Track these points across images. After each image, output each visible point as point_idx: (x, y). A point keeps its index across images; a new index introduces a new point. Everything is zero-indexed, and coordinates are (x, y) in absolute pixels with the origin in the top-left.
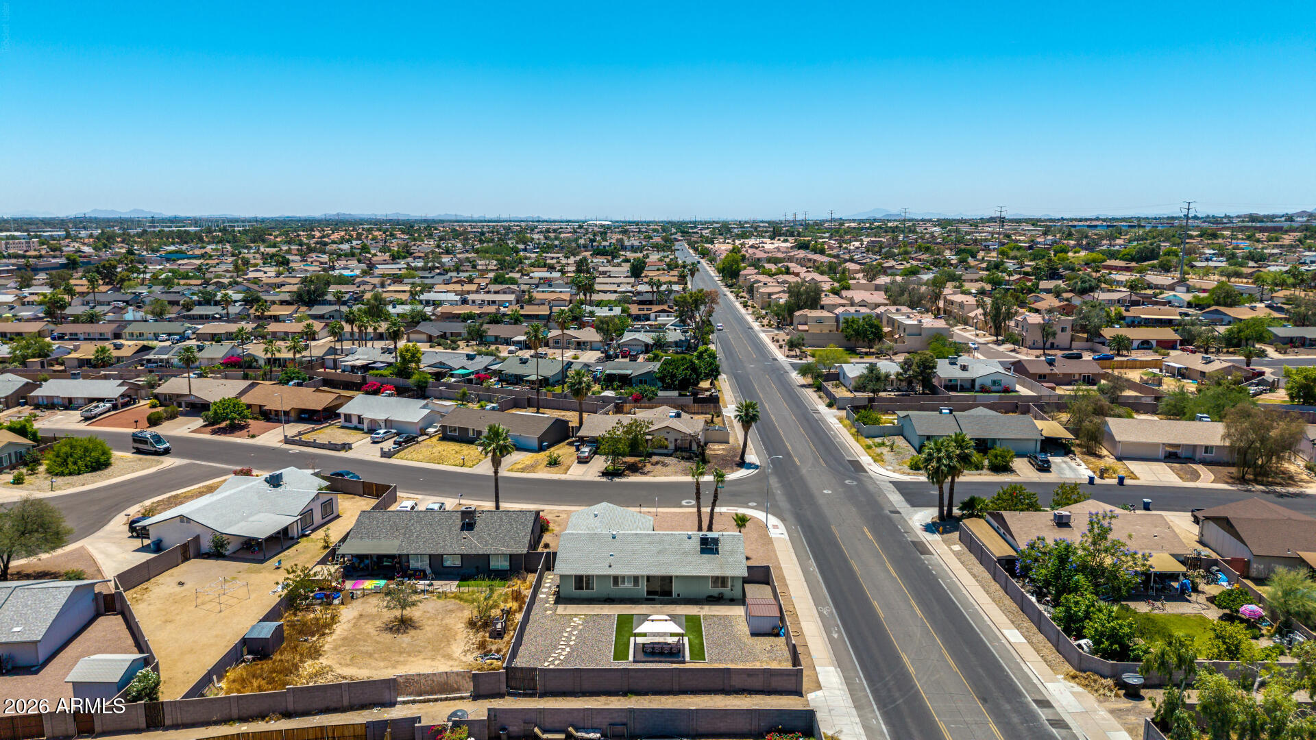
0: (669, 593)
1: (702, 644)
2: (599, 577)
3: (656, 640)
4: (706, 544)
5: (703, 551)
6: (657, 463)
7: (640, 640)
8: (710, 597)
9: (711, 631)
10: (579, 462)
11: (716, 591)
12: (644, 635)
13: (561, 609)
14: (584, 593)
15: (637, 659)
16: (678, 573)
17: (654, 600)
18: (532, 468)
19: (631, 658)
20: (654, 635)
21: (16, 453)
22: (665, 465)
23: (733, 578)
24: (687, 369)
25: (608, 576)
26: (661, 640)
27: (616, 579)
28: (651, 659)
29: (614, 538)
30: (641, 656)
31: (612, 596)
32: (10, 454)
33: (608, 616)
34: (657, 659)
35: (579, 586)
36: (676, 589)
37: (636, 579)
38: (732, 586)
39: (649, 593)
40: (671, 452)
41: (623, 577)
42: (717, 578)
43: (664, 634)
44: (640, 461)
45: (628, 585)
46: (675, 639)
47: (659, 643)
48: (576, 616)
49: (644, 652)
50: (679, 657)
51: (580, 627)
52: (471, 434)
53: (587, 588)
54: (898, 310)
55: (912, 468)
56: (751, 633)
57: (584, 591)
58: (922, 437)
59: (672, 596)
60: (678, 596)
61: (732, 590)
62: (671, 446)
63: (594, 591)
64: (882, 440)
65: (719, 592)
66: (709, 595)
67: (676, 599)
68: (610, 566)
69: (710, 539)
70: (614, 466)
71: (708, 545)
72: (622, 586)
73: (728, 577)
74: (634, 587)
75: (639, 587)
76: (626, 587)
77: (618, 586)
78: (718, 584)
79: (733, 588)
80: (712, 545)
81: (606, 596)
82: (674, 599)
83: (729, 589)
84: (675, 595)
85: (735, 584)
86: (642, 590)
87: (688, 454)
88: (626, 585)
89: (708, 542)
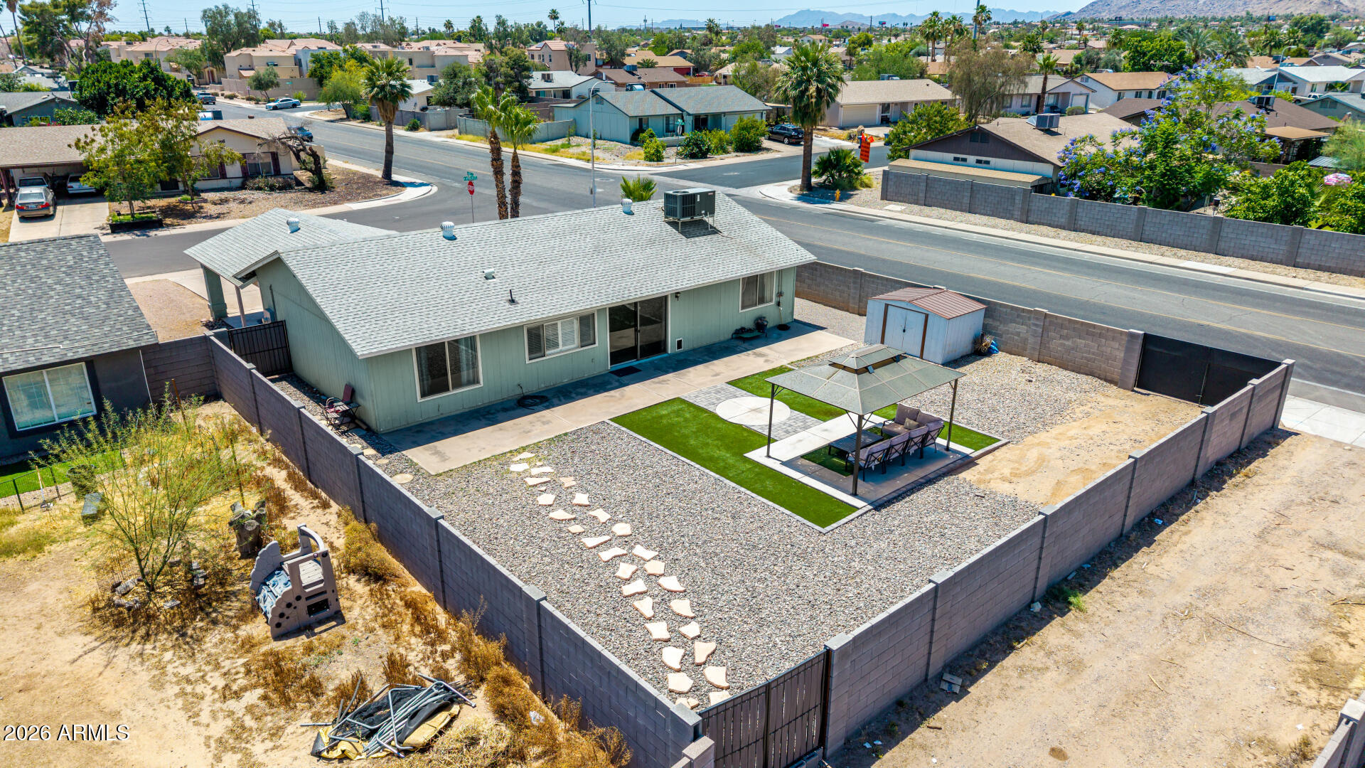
0: (663, 347)
2: (490, 336)
4: (692, 212)
6: (224, 201)
8: (742, 330)
11: (745, 316)
13: (428, 458)
14: (454, 398)
15: (870, 497)
17: (631, 370)
19: (853, 501)
23: (781, 272)
25: (517, 329)
27: (537, 337)
29: (451, 238)
30: (867, 488)
31: (531, 388)
34: (910, 477)
35: (434, 383)
36: (678, 329)
38: (780, 294)
39: (615, 357)
40: (239, 182)
41: (554, 327)
42: (751, 280)
44: (186, 202)
45: (566, 345)
50: (937, 453)
51: (568, 481)
53: (460, 379)
54: (375, 47)
55: (651, 160)
56: (943, 365)
57: (452, 392)
58: (634, 120)
59: (665, 350)
60: (679, 343)
61: (778, 304)
62: (234, 170)
63: (478, 382)
64: (559, 142)
65: (757, 314)
66: (739, 327)
67: (675, 357)
68: (512, 301)
69: (698, 197)
70: (132, 214)
71: (695, 215)
72: (547, 353)
73: (771, 274)
74: (582, 347)
75: (595, 343)
76: (560, 351)
77: (543, 356)
78: (754, 296)
79: (780, 300)
80: (703, 212)
81: (514, 394)
82: (671, 358)
83: (773, 303)
84: (672, 346)
85: (783, 290)
86: (601, 351)
87: (279, 180)
88: (561, 348)
89: (694, 207)
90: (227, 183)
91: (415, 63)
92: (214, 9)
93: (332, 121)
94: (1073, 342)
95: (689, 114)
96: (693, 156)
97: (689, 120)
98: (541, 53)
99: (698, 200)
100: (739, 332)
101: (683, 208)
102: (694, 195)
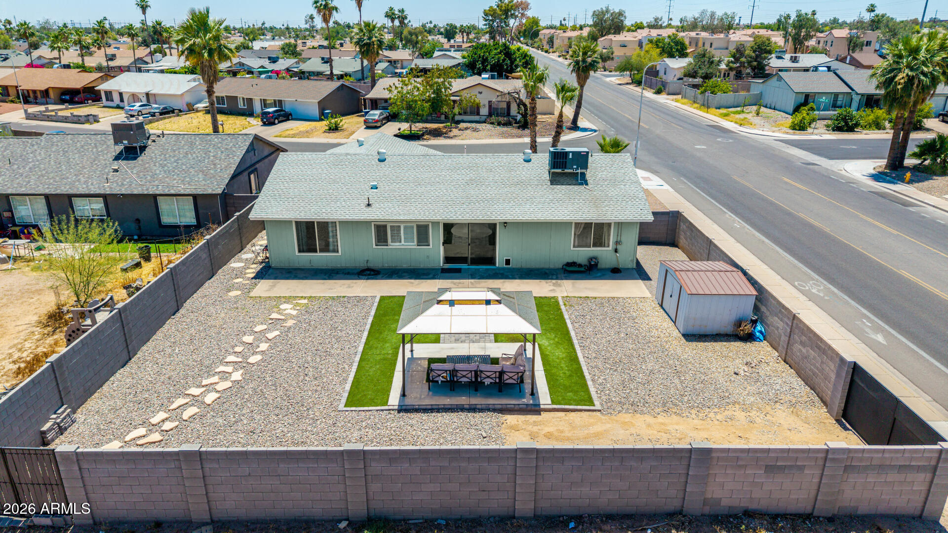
0: (491, 261)
1: (575, 359)
2: (345, 224)
3: (462, 349)
4: (564, 166)
5: (555, 179)
6: (466, 129)
7: (423, 351)
8: (573, 264)
9: (589, 330)
10: (368, 128)
11: (583, 254)
12: (436, 338)
13: (264, 287)
14: (319, 258)
15: (409, 401)
16: (508, 217)
17: (458, 271)
18: (307, 133)
19: (394, 399)
20: (459, 337)
22: (475, 130)
23: (620, 225)
24: (500, 53)
25: (367, 223)
26: (475, 350)
27: (382, 232)
28: (447, 401)
29: (382, 160)
30: (421, 395)
31: (375, 264)
33: (360, 300)
34: (463, 400)
35: (307, 245)
36: (502, 251)
37: (422, 231)
38: (617, 243)
39: (448, 260)
40: (483, 118)
41: (396, 229)
42: (588, 226)
43: (482, 336)
44: (445, 127)
45: (407, 241)
46: (511, 349)
47: (468, 359)
48: (288, 300)
49: (430, 380)
50: (521, 393)
51: (290, 323)
52: (241, 105)
53: (326, 248)
54: (697, 34)
55: (794, 129)
56: (684, 335)
57: (319, 254)
58: (800, 95)
59: (494, 264)
60: (508, 262)
61: (616, 251)
62: (484, 111)
63: (338, 252)
64: (739, 109)
65: (591, 254)
66: (570, 261)
67: (503, 269)
68: (369, 205)
69: (571, 154)
70: (411, 130)
71: (566, 168)
72: (392, 244)
73: (609, 225)
74: (418, 246)
75: (429, 245)
76: (403, 245)
77: (387, 246)
78: (589, 239)
79: (619, 247)
80: (575, 167)
81: (363, 265)
82: (499, 269)
83: (610, 248)
84: (499, 262)
85: (623, 239)
86: (436, 251)
87: (505, 119)
88: (403, 242)
89: (566, 162)
90: (477, 118)
91: (713, 47)
92: (600, 10)
93: (620, 84)
94: (808, 351)
95: (857, 94)
96: (838, 129)
97: (856, 99)
98: (826, 40)
99: (571, 157)
100: (569, 264)
101: (554, 162)
102: (566, 152)
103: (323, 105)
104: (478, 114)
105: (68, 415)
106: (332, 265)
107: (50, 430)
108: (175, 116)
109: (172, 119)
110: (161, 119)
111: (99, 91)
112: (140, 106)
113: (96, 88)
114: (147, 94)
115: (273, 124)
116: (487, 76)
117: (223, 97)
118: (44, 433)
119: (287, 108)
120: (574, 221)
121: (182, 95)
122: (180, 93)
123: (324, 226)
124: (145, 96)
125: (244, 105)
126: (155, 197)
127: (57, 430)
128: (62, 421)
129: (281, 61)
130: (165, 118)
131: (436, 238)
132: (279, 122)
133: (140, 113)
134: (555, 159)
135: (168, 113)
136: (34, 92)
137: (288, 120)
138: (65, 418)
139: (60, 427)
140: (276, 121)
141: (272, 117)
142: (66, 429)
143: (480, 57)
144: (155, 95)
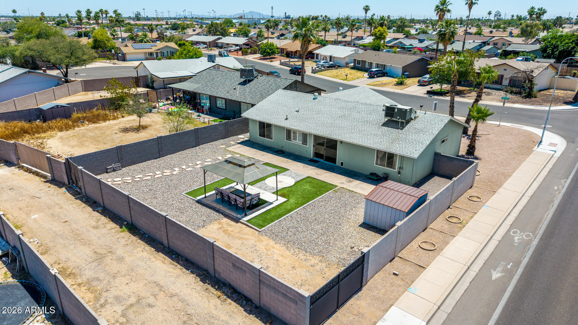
0: (334, 160)
2: (276, 126)
5: (388, 123)
6: (484, 93)
10: (421, 85)
11: (380, 170)
14: (265, 140)
15: (204, 200)
17: (317, 162)
18: (385, 84)
19: (201, 197)
21: (170, 51)
23: (403, 157)
25: (283, 128)
27: (289, 133)
28: (215, 205)
30: (211, 200)
31: (285, 149)
32: (167, 52)
33: (257, 161)
35: (262, 133)
37: (305, 136)
38: (400, 168)
39: (315, 154)
40: (504, 88)
41: (295, 133)
42: (385, 153)
44: (469, 90)
45: (299, 141)
49: (217, 195)
52: (366, 66)
53: (268, 136)
56: (363, 223)
59: (336, 163)
60: (342, 164)
61: (399, 173)
62: (506, 82)
63: (272, 139)
65: (385, 171)
66: (374, 172)
67: (339, 167)
68: (287, 119)
69: (396, 109)
70: (441, 89)
71: (393, 117)
72: (293, 141)
73: (396, 155)
74: (303, 144)
75: (307, 145)
76: (297, 142)
77: (290, 141)
78: (384, 161)
79: (401, 171)
80: (398, 117)
81: (280, 148)
82: (337, 166)
83: (396, 170)
84: (338, 163)
85: (404, 166)
86: (310, 149)
87: (518, 89)
88: (297, 141)
89: (393, 113)
90: (499, 87)
99: (396, 111)
100: (372, 174)
101: (387, 112)
102: (394, 108)
103: (405, 69)
104: (501, 84)
105: (119, 166)
106: (269, 145)
107: (110, 169)
108: (335, 69)
109: (333, 70)
110: (327, 70)
111: (314, 54)
112: (323, 62)
113: (313, 52)
114: (331, 57)
115: (373, 77)
116: (521, 58)
117: (360, 61)
118: (107, 169)
119: (387, 70)
120: (376, 149)
121: (344, 58)
122: (343, 57)
123: (269, 125)
124: (329, 57)
125: (368, 66)
126: (240, 102)
127: (113, 169)
128: (116, 167)
129: (426, 42)
130: (329, 70)
131: (311, 143)
132: (377, 77)
133: (322, 66)
134: (387, 111)
135: (332, 67)
136: (292, 52)
137: (384, 76)
138: (117, 167)
139: (114, 169)
140: (376, 76)
141: (373, 73)
142: (116, 171)
143: (552, 45)
144: (334, 57)
